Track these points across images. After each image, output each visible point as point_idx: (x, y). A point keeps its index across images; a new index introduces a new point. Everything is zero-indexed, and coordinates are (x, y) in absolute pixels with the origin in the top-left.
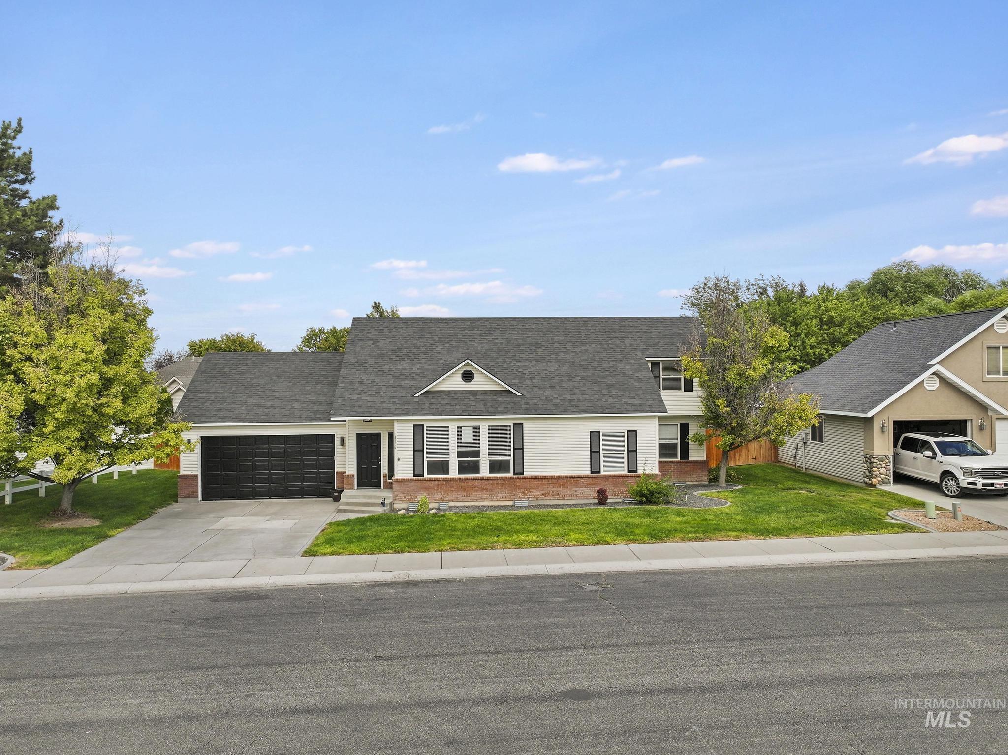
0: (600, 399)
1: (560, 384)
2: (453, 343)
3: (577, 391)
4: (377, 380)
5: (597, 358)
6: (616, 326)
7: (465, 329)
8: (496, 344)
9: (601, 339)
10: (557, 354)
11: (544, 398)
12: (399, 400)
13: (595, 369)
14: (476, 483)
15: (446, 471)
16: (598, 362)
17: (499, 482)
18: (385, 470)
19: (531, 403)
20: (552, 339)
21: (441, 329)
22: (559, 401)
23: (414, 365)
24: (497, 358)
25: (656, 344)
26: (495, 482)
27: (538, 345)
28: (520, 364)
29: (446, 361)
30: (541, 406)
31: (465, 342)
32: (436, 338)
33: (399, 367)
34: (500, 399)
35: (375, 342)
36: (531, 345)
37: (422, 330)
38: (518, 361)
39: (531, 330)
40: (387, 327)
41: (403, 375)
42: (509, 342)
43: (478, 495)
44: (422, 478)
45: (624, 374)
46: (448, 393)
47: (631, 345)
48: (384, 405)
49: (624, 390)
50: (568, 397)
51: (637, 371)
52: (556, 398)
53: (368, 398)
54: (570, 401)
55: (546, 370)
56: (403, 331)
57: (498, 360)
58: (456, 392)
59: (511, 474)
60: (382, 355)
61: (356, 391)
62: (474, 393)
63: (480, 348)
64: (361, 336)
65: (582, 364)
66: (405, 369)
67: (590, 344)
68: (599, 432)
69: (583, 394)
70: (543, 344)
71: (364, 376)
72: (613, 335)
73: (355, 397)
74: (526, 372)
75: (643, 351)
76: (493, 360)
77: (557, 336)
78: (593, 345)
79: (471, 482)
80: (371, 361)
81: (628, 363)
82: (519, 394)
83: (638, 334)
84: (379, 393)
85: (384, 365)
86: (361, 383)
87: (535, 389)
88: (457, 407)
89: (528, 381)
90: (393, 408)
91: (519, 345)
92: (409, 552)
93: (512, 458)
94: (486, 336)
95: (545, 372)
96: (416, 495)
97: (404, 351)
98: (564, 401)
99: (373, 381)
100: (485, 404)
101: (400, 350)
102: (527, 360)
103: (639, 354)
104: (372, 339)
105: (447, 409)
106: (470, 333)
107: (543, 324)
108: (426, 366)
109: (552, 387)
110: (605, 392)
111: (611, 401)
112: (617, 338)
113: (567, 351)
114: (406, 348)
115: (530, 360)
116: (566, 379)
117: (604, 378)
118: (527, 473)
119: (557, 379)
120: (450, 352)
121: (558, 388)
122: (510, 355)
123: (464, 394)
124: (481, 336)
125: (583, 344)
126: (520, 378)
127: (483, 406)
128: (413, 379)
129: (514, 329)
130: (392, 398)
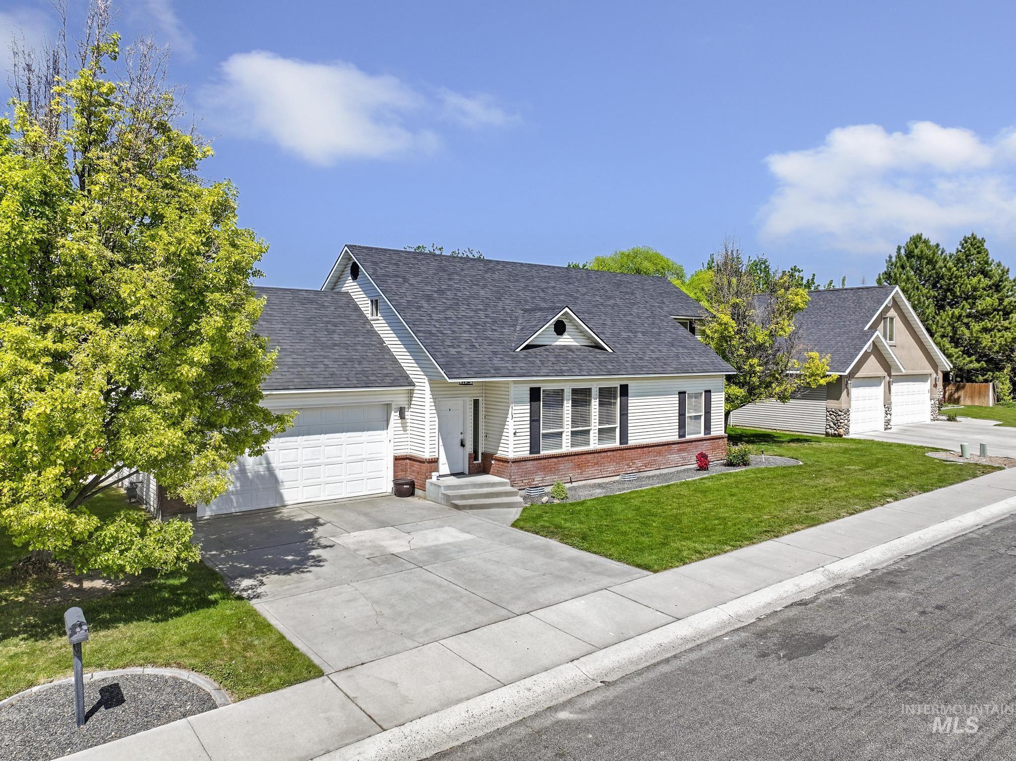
14: (587, 457)
15: (560, 446)
17: (609, 454)
19: (628, 360)
22: (649, 359)
26: (605, 454)
30: (640, 364)
34: (598, 356)
43: (590, 471)
44: (538, 455)
46: (545, 348)
54: (658, 359)
59: (616, 444)
68: (685, 393)
79: (584, 456)
90: (508, 366)
93: (618, 426)
96: (533, 477)
98: (652, 359)
111: (688, 359)
118: (632, 442)
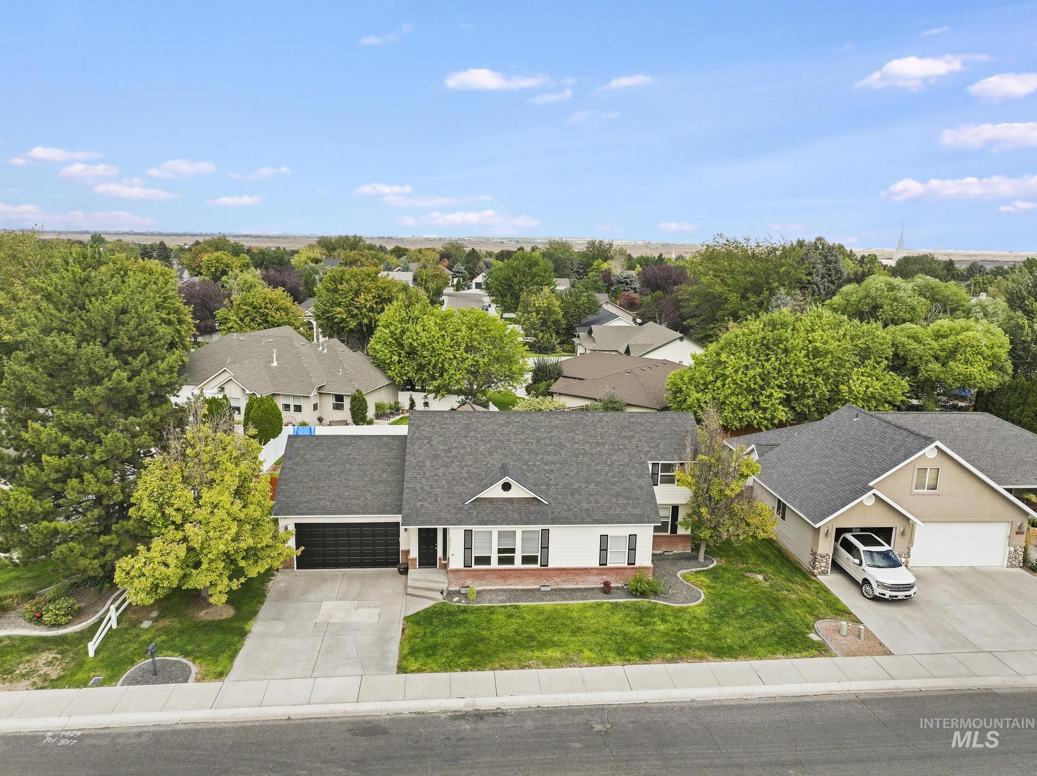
0: (610, 508)
1: (578, 491)
2: (493, 442)
3: (592, 498)
4: (434, 485)
5: (609, 463)
6: (626, 424)
7: (502, 425)
8: (527, 443)
9: (613, 439)
10: (577, 456)
11: (566, 507)
12: (453, 508)
13: (607, 473)
14: (512, 573)
15: (489, 564)
16: (610, 466)
17: (530, 572)
18: (440, 554)
19: (556, 511)
20: (574, 438)
21: (483, 425)
22: (577, 510)
23: (462, 468)
24: (529, 461)
25: (657, 446)
26: (526, 572)
27: (562, 446)
28: (547, 468)
29: (488, 463)
30: (563, 515)
31: (503, 442)
32: (479, 436)
33: (451, 470)
34: (531, 508)
35: (430, 441)
36: (556, 445)
37: (467, 427)
38: (546, 464)
39: (556, 427)
40: (438, 422)
41: (454, 480)
42: (538, 442)
43: (514, 581)
44: (470, 568)
45: (630, 479)
46: (491, 500)
47: (637, 447)
48: (442, 513)
49: (629, 498)
50: (585, 505)
51: (640, 476)
52: (576, 507)
53: (429, 505)
54: (587, 510)
55: (568, 475)
56: (451, 427)
57: (529, 463)
58: (497, 500)
59: (539, 566)
60: (436, 457)
61: (419, 498)
62: (511, 500)
63: (515, 449)
64: (417, 434)
65: (597, 468)
66: (456, 473)
67: (603, 444)
68: (607, 535)
69: (597, 502)
70: (566, 444)
71: (424, 481)
72: (623, 434)
73: (419, 504)
74: (552, 477)
75: (646, 453)
76: (526, 463)
77: (577, 434)
78: (606, 446)
79: (508, 572)
80: (428, 464)
81: (634, 468)
82: (546, 503)
83: (644, 433)
84: (436, 500)
85: (439, 468)
86: (422, 488)
87: (560, 497)
88: (499, 516)
89: (554, 487)
90: (449, 517)
91: (546, 445)
92: (471, 671)
93: (539, 555)
94: (519, 435)
95: (567, 477)
96: (466, 580)
97: (454, 452)
98: (581, 510)
99: (431, 488)
100: (520, 513)
101: (450, 450)
102: (553, 463)
103: (643, 456)
104: (426, 438)
105: (491, 519)
106: (506, 430)
107: (566, 420)
108: (473, 470)
109: (573, 494)
110: (614, 500)
111: (618, 511)
112: (626, 437)
113: (585, 454)
114: (455, 448)
115: (555, 464)
116: (583, 485)
117: (613, 485)
118: (551, 566)
119: (576, 486)
120: (491, 454)
121: (577, 496)
122: (539, 457)
123: (504, 501)
124: (515, 434)
125: (598, 444)
126: (547, 484)
127: (518, 516)
128: (463, 485)
129: (542, 426)
130: (447, 506)
